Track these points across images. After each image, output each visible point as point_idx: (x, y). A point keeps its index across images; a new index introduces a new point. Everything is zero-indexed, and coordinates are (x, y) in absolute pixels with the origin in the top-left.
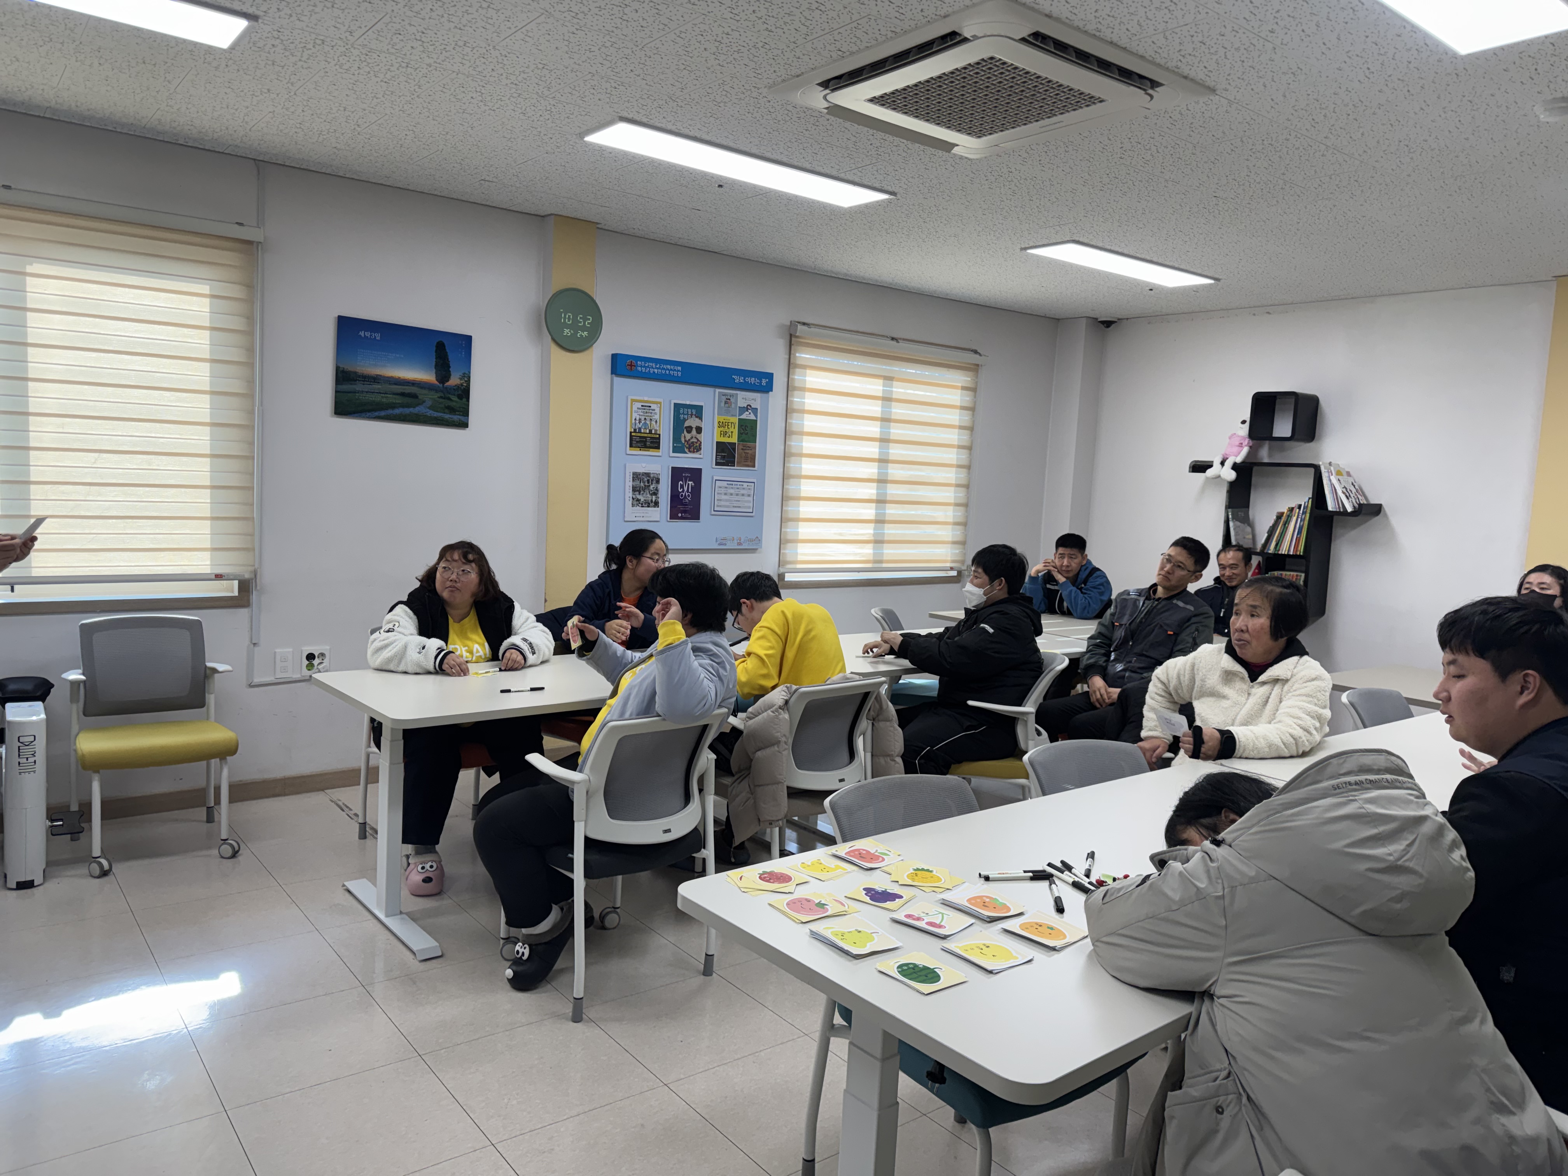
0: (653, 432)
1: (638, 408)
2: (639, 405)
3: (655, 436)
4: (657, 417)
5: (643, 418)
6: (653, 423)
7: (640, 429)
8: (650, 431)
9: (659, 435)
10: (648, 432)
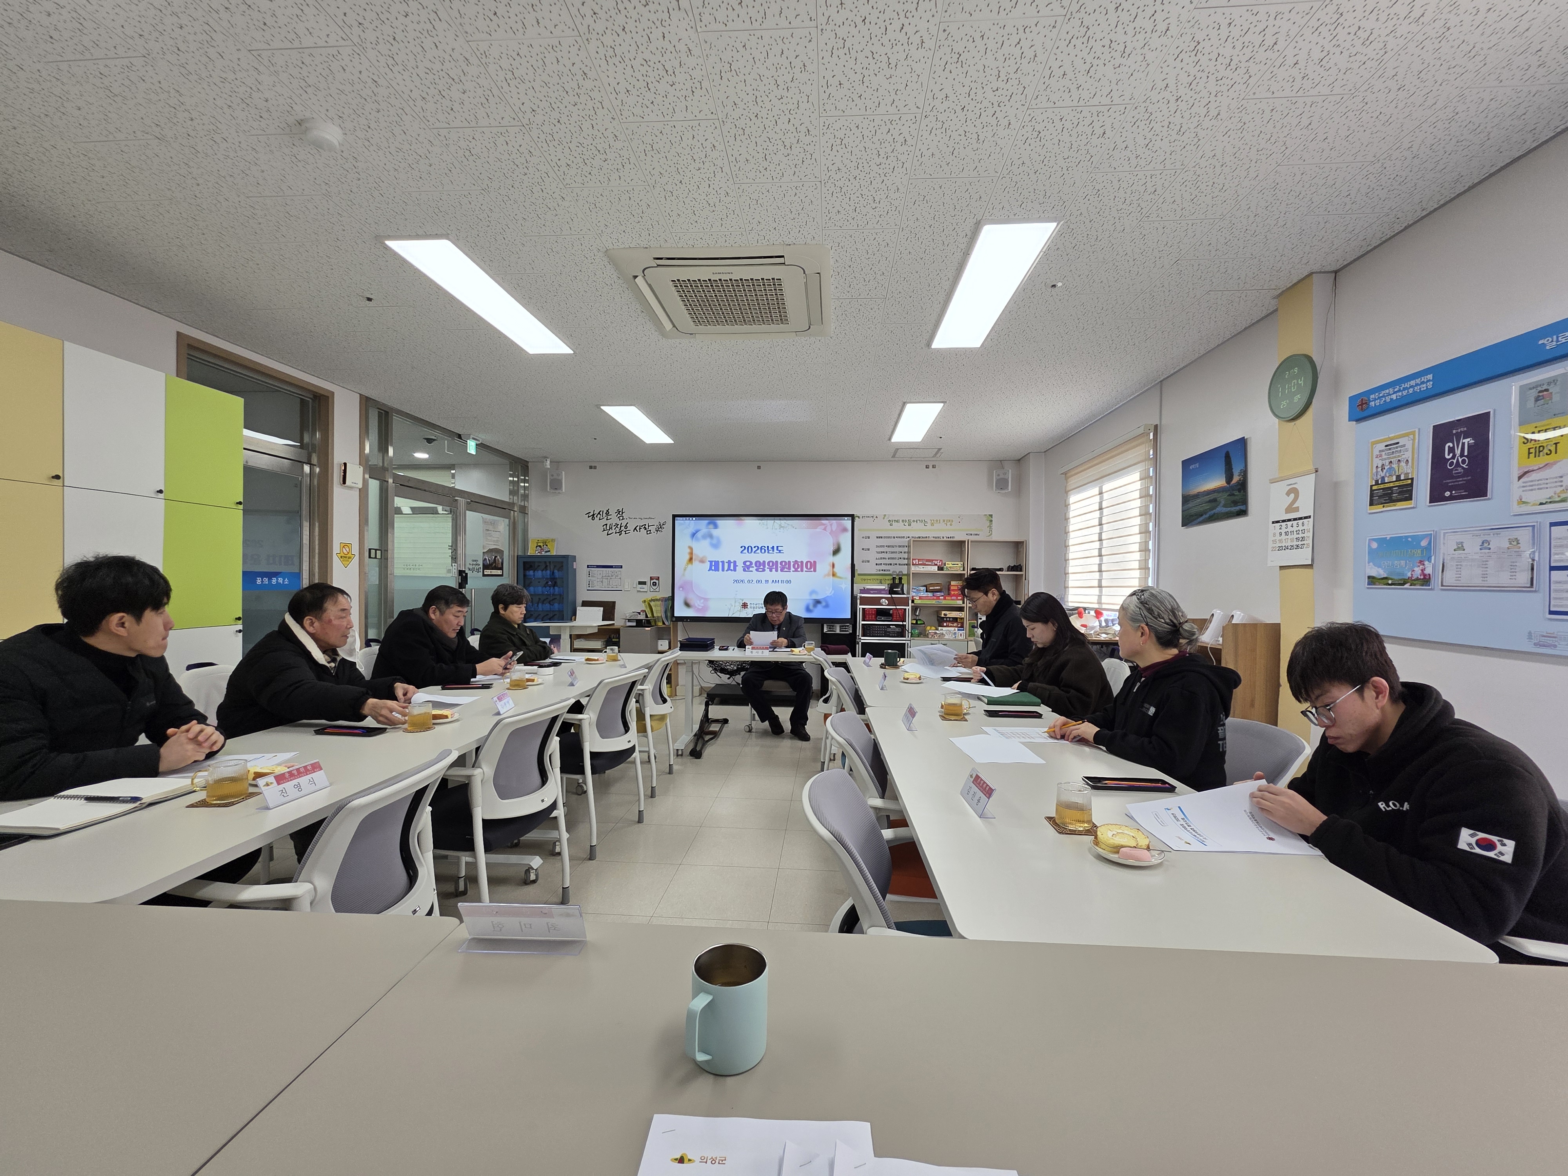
0: (1402, 478)
1: (1380, 451)
2: (1382, 446)
3: (1405, 482)
4: (1408, 455)
5: (1387, 462)
6: (1403, 464)
7: (1383, 478)
8: (1398, 477)
9: (1412, 479)
10: (1394, 479)
